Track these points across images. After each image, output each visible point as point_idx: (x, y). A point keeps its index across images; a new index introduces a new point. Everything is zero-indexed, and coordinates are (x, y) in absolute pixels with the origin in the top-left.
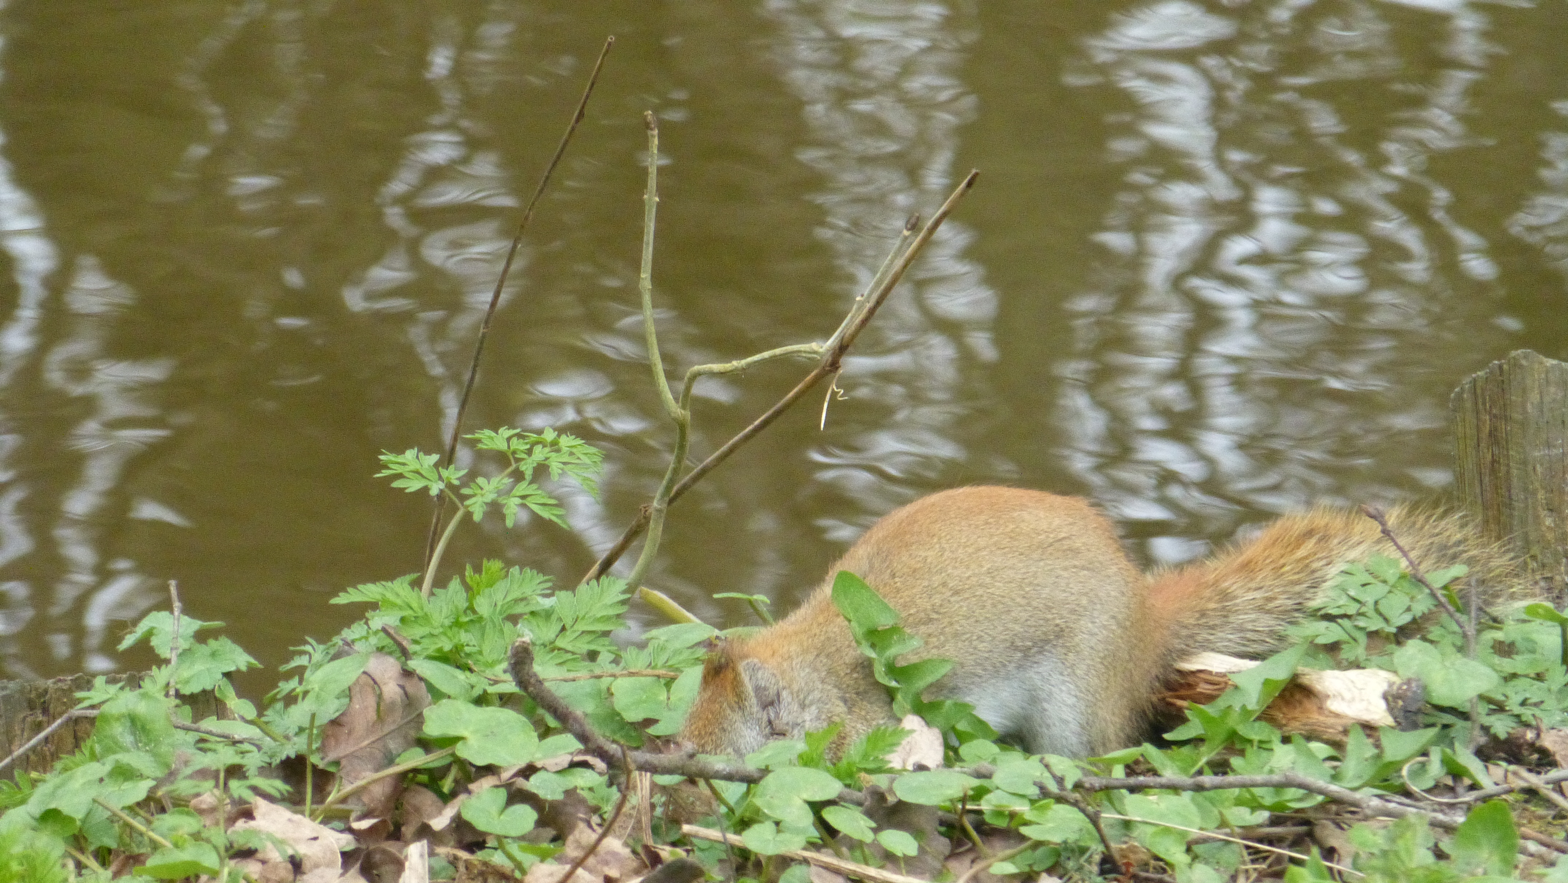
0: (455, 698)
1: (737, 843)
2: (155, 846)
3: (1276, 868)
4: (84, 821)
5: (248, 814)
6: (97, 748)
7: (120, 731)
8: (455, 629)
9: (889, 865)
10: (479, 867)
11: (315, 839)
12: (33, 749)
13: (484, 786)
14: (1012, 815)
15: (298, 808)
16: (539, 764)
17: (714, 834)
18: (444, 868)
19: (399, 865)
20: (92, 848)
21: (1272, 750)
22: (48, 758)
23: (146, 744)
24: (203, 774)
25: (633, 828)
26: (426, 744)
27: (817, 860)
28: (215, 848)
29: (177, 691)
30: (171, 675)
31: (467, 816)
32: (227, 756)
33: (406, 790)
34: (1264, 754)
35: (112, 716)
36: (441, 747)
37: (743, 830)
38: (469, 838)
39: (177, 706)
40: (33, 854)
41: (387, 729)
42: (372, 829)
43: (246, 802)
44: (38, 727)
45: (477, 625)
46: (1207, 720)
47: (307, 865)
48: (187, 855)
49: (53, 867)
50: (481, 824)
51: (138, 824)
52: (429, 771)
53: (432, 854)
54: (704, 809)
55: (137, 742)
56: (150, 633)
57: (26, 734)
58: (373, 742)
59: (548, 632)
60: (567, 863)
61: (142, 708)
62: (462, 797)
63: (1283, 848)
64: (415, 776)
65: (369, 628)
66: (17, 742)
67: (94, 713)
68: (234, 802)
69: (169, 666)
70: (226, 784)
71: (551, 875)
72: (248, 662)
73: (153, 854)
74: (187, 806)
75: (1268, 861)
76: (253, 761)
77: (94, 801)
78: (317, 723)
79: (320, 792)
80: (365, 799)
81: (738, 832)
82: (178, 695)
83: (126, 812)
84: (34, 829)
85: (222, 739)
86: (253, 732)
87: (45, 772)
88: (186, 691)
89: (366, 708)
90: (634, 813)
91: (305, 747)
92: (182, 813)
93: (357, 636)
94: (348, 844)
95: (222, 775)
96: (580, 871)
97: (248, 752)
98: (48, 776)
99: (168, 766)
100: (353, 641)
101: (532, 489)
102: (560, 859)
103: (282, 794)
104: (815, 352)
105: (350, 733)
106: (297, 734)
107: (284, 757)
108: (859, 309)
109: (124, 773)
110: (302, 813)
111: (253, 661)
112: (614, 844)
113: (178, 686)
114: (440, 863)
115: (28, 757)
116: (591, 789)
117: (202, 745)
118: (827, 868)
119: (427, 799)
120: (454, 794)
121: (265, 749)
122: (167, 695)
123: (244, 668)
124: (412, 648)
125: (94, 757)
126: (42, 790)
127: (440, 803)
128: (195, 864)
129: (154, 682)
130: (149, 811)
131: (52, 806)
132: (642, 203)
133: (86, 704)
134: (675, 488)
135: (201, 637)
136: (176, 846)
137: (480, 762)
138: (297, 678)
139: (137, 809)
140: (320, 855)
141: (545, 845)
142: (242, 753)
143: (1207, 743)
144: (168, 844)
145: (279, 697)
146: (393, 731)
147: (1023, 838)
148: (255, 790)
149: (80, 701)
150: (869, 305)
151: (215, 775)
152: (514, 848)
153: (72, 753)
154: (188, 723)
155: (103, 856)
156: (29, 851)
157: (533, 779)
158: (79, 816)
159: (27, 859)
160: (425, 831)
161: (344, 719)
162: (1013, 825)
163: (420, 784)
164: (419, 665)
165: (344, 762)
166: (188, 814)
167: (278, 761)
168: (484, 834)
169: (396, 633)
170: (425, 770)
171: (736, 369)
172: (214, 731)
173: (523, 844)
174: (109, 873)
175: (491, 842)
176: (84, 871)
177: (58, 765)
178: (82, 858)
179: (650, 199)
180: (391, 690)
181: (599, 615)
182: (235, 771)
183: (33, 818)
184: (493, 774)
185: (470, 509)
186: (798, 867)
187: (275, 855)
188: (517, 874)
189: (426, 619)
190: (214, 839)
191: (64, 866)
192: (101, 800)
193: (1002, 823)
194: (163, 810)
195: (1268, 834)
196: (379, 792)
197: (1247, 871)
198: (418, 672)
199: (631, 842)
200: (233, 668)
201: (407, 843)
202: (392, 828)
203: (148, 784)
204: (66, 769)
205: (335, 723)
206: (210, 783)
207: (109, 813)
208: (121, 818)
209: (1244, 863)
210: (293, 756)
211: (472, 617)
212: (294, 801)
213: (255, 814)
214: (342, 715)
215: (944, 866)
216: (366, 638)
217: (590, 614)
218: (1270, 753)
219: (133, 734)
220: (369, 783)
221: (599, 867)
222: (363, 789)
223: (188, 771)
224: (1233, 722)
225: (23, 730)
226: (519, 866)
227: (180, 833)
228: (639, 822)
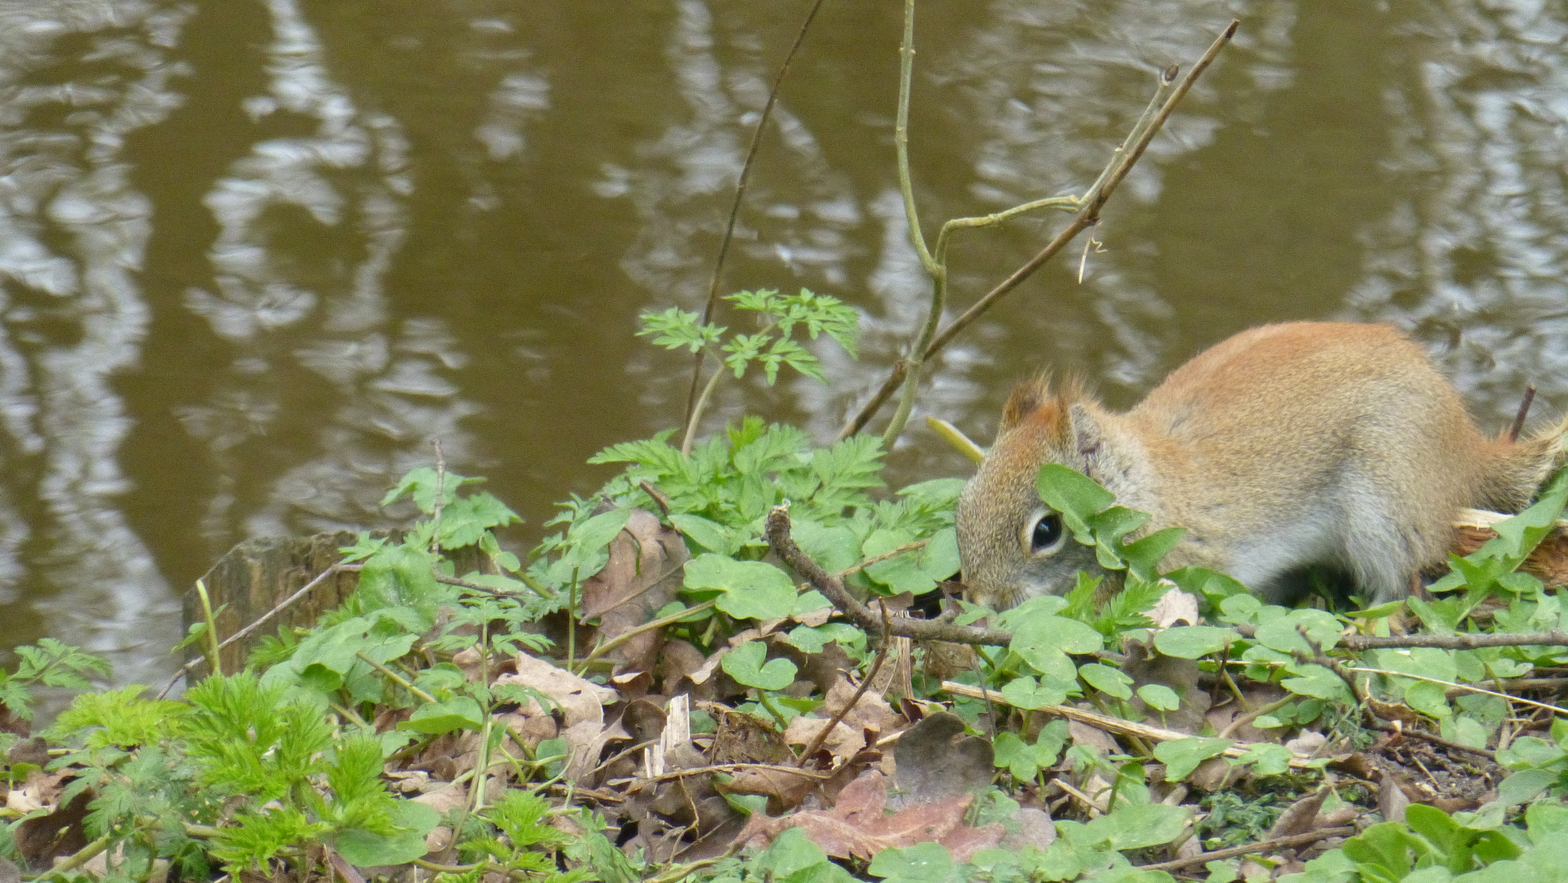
0: (714, 552)
1: (997, 700)
2: (419, 701)
3: (1543, 721)
4: (348, 675)
5: (511, 669)
6: (361, 603)
7: (383, 585)
8: (712, 486)
9: (1150, 719)
10: (740, 720)
11: (578, 692)
12: (296, 604)
13: (745, 638)
14: (1273, 669)
15: (561, 662)
16: (798, 620)
17: (974, 690)
18: (704, 722)
19: (661, 719)
20: (356, 703)
21: (1536, 602)
22: (312, 613)
23: (410, 599)
24: (466, 629)
25: (893, 681)
26: (686, 598)
27: (1078, 716)
28: (479, 703)
29: (440, 546)
30: (435, 530)
31: (728, 669)
32: (490, 611)
33: (666, 643)
34: (1528, 606)
35: (376, 572)
36: (702, 601)
37: (1002, 685)
38: (729, 692)
39: (440, 561)
40: (297, 710)
41: (647, 584)
42: (634, 683)
43: (510, 657)
44: (302, 582)
45: (736, 482)
46: (1469, 571)
47: (569, 719)
48: (450, 710)
49: (316, 723)
50: (742, 678)
51: (402, 679)
52: (690, 625)
53: (693, 708)
54: (964, 663)
55: (400, 597)
56: (413, 488)
57: (289, 589)
58: (634, 598)
59: (805, 489)
60: (827, 717)
61: (405, 564)
62: (723, 651)
63: (1550, 704)
64: (675, 630)
65: (631, 484)
66: (280, 598)
67: (358, 567)
68: (497, 656)
69: (433, 522)
70: (489, 639)
71: (812, 728)
72: (511, 518)
73: (417, 709)
74: (450, 661)
75: (1534, 715)
76: (516, 616)
77: (358, 656)
78: (579, 579)
79: (583, 648)
80: (627, 653)
81: (998, 688)
82: (441, 551)
83: (390, 666)
84: (298, 685)
85: (485, 594)
86: (517, 586)
87: (309, 627)
88: (449, 546)
89: (625, 564)
90: (894, 666)
91: (568, 602)
92: (444, 668)
93: (618, 492)
94: (610, 697)
95: (485, 630)
96: (840, 724)
97: (511, 607)
98: (312, 631)
99: (431, 621)
100: (615, 497)
101: (792, 346)
102: (821, 713)
103: (545, 648)
104: (1074, 205)
105: (609, 590)
106: (561, 589)
107: (546, 612)
108: (1119, 160)
109: (388, 628)
110: (565, 667)
111: (515, 516)
112: (874, 698)
113: (441, 541)
114: (702, 716)
115: (291, 613)
116: (850, 644)
117: (465, 601)
118: (1088, 723)
119: (687, 652)
120: (713, 648)
121: (528, 604)
122: (430, 550)
123: (506, 523)
124: (670, 504)
125: (357, 612)
126: (307, 645)
127: (701, 657)
128: (457, 719)
129: (417, 536)
130: (412, 666)
131: (316, 661)
132: (898, 55)
133: (350, 559)
134: (931, 344)
135: (463, 492)
136: (440, 700)
137: (740, 616)
138: (560, 535)
139: (402, 665)
140: (583, 708)
141: (805, 699)
142: (506, 608)
143: (1470, 594)
144: (432, 699)
145: (543, 552)
146: (652, 586)
147: (1283, 692)
148: (518, 644)
149: (344, 556)
150: (1127, 157)
151: (479, 630)
152: (774, 702)
153: (336, 608)
154: (451, 577)
155: (367, 711)
156: (293, 707)
157: (792, 633)
158: (343, 671)
159: (290, 715)
160: (685, 685)
161: (604, 575)
162: (1273, 680)
163: (683, 638)
164: (680, 521)
165: (604, 619)
166: (451, 669)
167: (541, 616)
168: (746, 687)
169: (654, 488)
170: (685, 623)
171: (993, 222)
172: (477, 584)
173: (784, 697)
174: (373, 728)
175: (752, 696)
176: (348, 727)
177: (322, 621)
178: (346, 713)
179: (906, 51)
180: (650, 545)
181: (856, 472)
182: (498, 626)
183: (298, 674)
184: (753, 628)
185: (732, 366)
186: (1057, 722)
187: (538, 710)
188: (778, 728)
189: (682, 476)
190: (477, 695)
191: (328, 721)
192: (364, 655)
193: (1263, 678)
194: (426, 665)
195: (1532, 685)
196: (641, 646)
197: (1512, 724)
198: (676, 527)
199: (890, 696)
200: (495, 523)
201: (669, 697)
202: (653, 682)
203: (412, 639)
204: (329, 625)
205: (595, 579)
206: (474, 638)
207: (373, 668)
208: (385, 675)
209: (1510, 716)
210: (555, 611)
211: (732, 473)
212: (557, 656)
213: (518, 668)
214: (602, 571)
215: (1205, 720)
216: (627, 494)
217: (847, 471)
218: (1534, 605)
219: (397, 588)
220: (631, 637)
221: (859, 721)
222: (624, 644)
223: (451, 627)
224: (1495, 573)
225: (286, 586)
226: (780, 719)
227: (444, 687)
228: (899, 674)
